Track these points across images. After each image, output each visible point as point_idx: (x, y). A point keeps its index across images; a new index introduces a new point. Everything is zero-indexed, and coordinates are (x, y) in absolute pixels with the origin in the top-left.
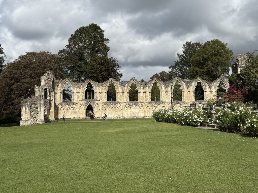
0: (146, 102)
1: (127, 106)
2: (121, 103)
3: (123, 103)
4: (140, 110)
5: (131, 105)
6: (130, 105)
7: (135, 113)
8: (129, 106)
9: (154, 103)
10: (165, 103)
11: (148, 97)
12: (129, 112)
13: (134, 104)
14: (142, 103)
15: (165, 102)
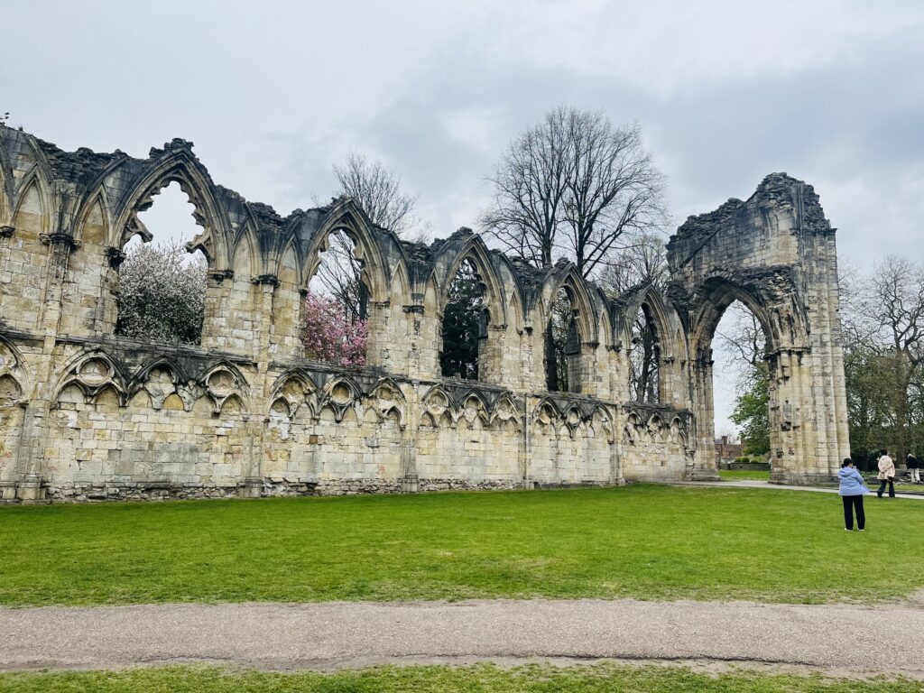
0: (272, 367)
1: (93, 377)
2: (30, 341)
3: (50, 345)
4: (212, 423)
5: (135, 370)
6: (123, 373)
7: (165, 448)
8: (116, 383)
9: (330, 376)
10: (404, 387)
11: (287, 320)
12: (100, 433)
13: (164, 368)
14: (242, 369)
15: (403, 380)
